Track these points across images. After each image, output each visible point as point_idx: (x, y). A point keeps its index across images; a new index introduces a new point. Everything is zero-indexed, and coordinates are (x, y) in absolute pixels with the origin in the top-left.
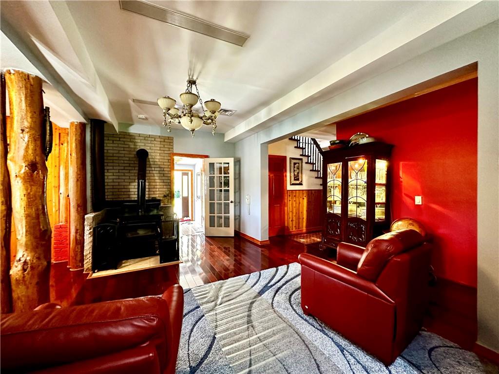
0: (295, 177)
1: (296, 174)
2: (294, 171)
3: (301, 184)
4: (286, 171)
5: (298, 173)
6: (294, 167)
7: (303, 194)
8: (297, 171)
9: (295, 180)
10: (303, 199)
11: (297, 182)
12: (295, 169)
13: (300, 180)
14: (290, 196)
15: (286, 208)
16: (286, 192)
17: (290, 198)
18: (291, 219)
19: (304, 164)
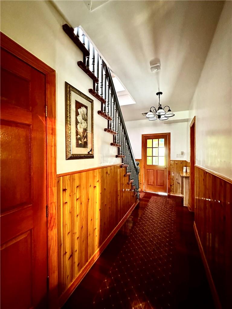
0: (78, 140)
1: (81, 130)
2: (77, 122)
3: (90, 156)
4: (52, 115)
5: (85, 130)
6: (77, 114)
7: (94, 177)
8: (84, 125)
9: (78, 145)
10: (95, 187)
11: (83, 151)
12: (80, 118)
13: (89, 145)
14: (64, 190)
15: (53, 234)
16: (52, 181)
17: (66, 197)
18: (68, 255)
19: (96, 116)
